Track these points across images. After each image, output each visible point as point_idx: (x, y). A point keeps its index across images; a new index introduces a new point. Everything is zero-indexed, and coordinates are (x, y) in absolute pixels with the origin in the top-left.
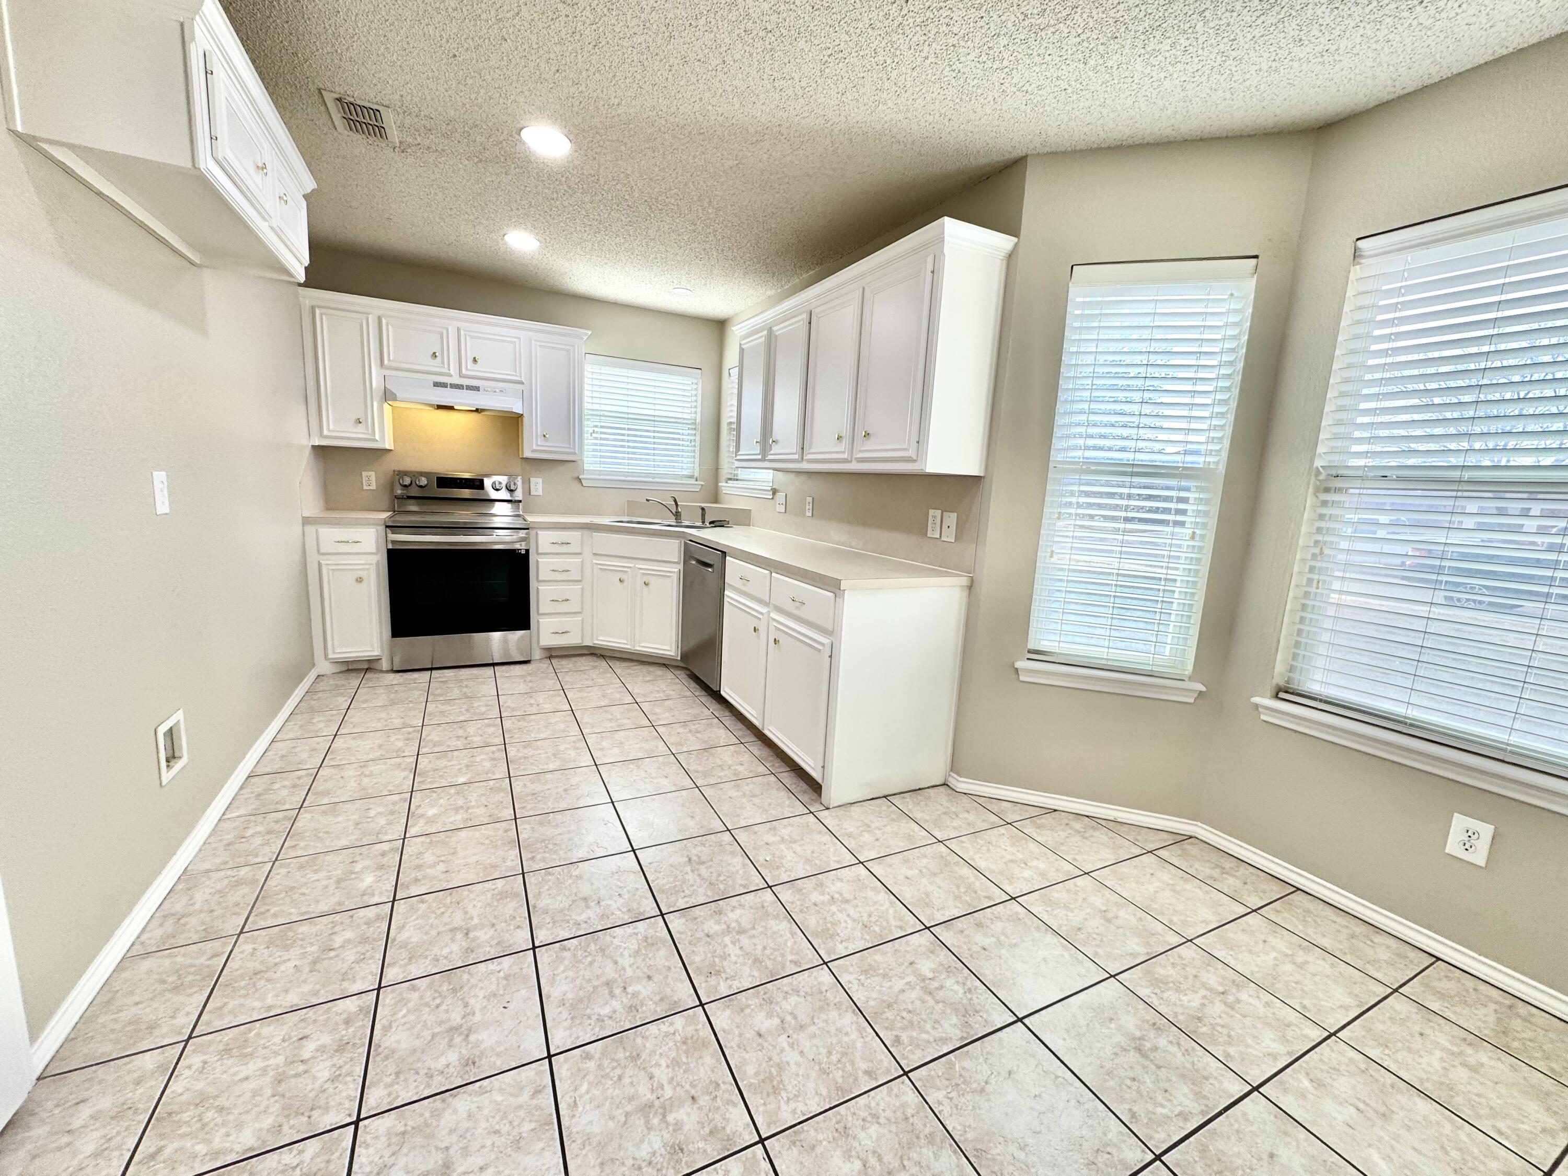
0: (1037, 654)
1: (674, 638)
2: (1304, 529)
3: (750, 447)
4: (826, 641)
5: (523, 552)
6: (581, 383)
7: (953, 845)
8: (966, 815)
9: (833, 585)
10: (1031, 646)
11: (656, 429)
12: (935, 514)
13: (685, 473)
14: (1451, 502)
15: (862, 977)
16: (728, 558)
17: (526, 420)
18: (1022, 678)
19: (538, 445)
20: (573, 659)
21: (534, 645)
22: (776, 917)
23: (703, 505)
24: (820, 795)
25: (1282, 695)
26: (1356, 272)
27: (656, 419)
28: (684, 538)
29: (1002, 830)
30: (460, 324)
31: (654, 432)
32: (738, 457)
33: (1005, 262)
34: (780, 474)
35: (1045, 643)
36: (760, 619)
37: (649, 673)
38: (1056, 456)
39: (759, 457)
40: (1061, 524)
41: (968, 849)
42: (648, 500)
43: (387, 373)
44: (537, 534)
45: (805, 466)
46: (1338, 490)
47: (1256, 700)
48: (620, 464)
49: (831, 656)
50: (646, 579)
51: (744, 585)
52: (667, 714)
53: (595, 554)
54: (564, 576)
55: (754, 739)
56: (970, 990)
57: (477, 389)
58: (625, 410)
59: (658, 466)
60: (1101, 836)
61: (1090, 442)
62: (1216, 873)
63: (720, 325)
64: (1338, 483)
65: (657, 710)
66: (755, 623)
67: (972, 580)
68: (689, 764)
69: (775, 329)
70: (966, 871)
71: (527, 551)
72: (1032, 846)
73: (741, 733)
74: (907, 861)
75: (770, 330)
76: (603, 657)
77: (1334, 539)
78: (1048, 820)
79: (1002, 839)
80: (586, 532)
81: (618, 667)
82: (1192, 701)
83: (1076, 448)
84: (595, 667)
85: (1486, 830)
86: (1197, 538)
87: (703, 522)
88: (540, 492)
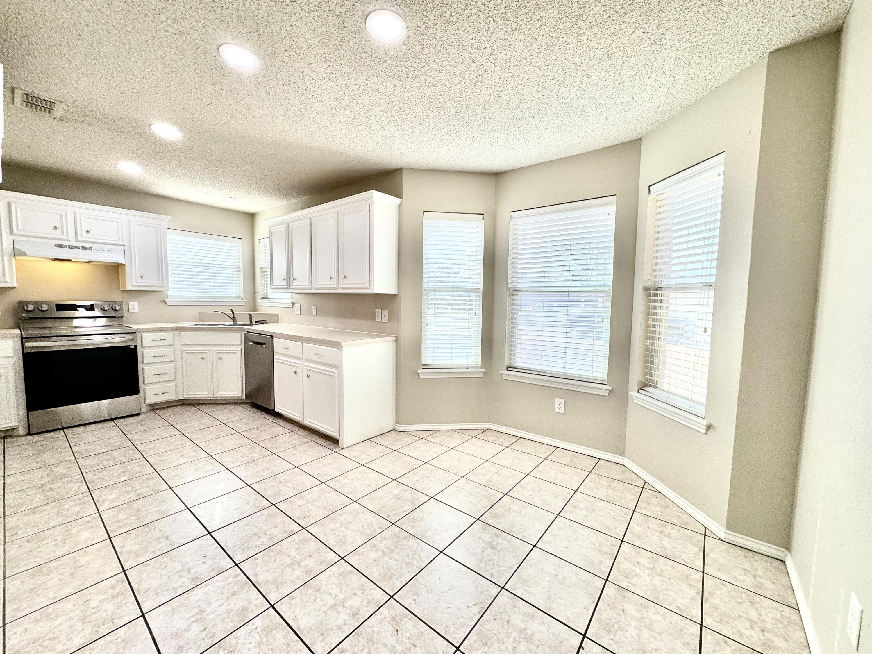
0: (426, 366)
1: (240, 388)
2: (508, 309)
3: (280, 280)
4: (336, 371)
5: (133, 347)
6: (166, 247)
7: (400, 451)
8: (404, 439)
9: (338, 345)
10: (423, 363)
11: (215, 271)
12: (378, 311)
13: (234, 295)
14: (543, 298)
15: (371, 501)
16: (275, 339)
17: (127, 268)
18: (421, 377)
19: (137, 282)
20: (172, 409)
21: (143, 404)
22: (329, 492)
23: (250, 313)
24: (339, 445)
25: (509, 369)
26: (511, 223)
27: (215, 266)
28: (244, 331)
29: (419, 441)
30: (75, 209)
31: (214, 273)
32: (272, 287)
33: (398, 208)
34: (296, 295)
35: (428, 361)
36: (297, 367)
37: (226, 408)
38: (425, 285)
39: (286, 287)
40: (429, 312)
41: (406, 451)
42: (215, 312)
43: (15, 238)
44: (141, 336)
45: (313, 291)
46: (516, 295)
47: (501, 372)
48: (192, 292)
49: (339, 378)
50: (219, 356)
51: (287, 351)
52: (245, 426)
53: (183, 345)
54: (162, 359)
55: (298, 428)
56: (413, 494)
57: (90, 249)
58: (194, 261)
59: (217, 292)
60: (457, 435)
61: (437, 279)
62: (496, 439)
63: (252, 216)
64: (515, 293)
65: (238, 425)
66: (295, 369)
67: (397, 338)
68: (266, 445)
69: (291, 224)
70: (407, 458)
71: (136, 346)
72: (431, 444)
73: (291, 427)
74: (383, 460)
75: (288, 225)
76: (192, 405)
77: (517, 312)
78: (437, 434)
79: (420, 446)
80: (176, 332)
81: (205, 409)
82: (482, 376)
83: (431, 281)
84: (187, 411)
85: (563, 401)
86: (477, 314)
87: (251, 322)
88: (136, 310)
